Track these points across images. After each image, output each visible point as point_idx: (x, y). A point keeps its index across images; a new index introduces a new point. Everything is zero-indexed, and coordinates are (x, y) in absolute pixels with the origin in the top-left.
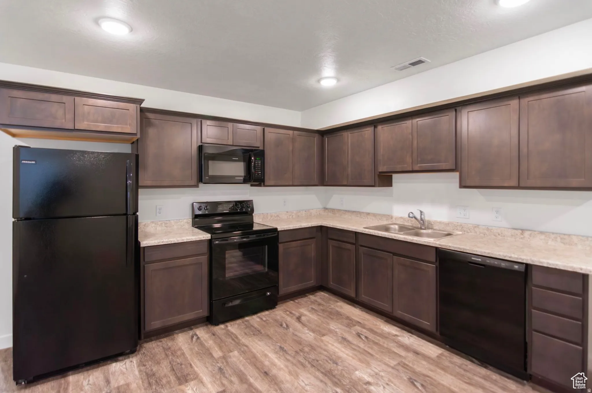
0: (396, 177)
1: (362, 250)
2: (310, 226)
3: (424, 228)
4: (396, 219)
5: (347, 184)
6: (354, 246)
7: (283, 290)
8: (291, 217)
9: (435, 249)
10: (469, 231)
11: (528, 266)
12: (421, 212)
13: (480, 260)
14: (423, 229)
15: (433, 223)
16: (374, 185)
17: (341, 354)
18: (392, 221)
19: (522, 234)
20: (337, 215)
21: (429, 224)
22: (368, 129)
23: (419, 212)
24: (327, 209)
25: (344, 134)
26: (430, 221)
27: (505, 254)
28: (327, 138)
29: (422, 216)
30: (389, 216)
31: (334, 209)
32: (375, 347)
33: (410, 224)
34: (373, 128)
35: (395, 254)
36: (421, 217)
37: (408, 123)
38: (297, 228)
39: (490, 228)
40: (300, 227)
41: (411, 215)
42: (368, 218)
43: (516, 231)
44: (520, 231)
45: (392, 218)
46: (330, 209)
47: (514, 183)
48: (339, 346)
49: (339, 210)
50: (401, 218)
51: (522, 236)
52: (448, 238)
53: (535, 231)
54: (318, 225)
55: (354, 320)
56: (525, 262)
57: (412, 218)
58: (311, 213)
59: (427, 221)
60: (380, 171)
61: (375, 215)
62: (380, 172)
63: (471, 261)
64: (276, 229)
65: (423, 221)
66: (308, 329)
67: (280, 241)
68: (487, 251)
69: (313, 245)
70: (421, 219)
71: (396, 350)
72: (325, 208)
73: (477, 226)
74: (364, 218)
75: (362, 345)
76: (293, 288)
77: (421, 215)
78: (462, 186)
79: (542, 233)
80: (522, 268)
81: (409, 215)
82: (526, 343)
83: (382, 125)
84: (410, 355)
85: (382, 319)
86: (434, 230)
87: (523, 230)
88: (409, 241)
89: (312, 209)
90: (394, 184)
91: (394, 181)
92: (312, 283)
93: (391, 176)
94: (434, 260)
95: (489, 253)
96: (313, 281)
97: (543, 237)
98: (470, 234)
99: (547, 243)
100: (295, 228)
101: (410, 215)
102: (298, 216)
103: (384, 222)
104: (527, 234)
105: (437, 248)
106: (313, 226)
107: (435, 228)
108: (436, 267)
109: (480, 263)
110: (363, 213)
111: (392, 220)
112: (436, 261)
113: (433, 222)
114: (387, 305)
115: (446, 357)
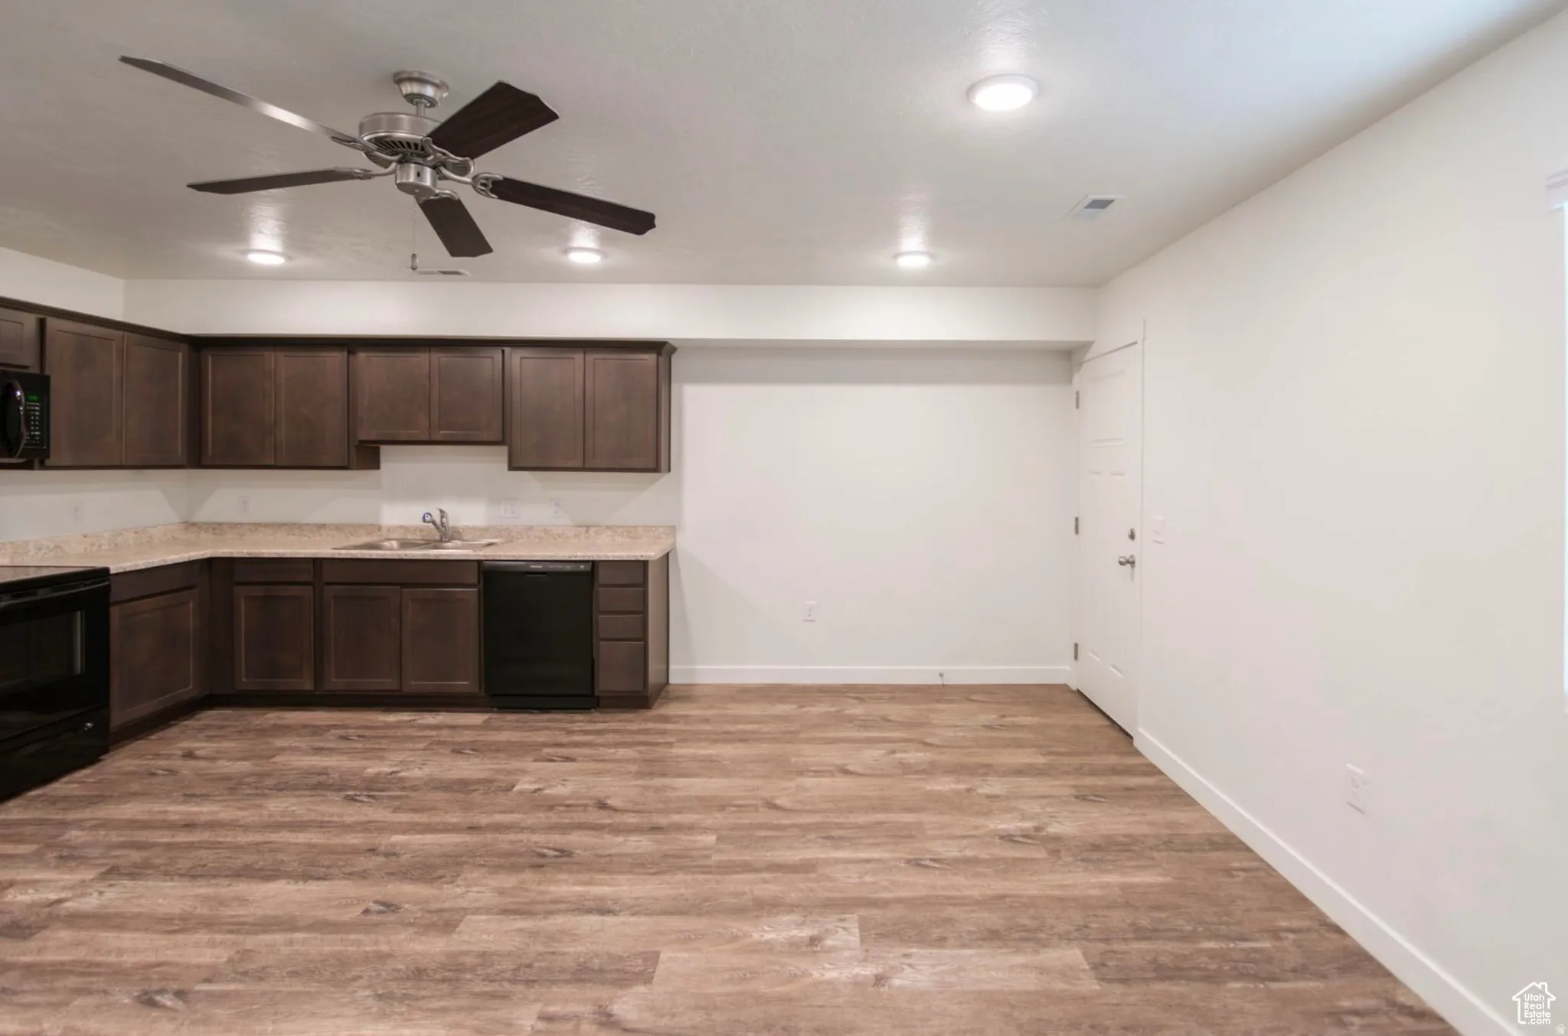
0: (385, 451)
1: (330, 591)
2: (187, 560)
3: (447, 540)
4: (389, 530)
5: (275, 462)
6: (311, 587)
7: (118, 717)
8: (95, 548)
9: (476, 564)
10: (519, 537)
11: (594, 564)
12: (442, 511)
13: (540, 567)
14: (446, 542)
15: (461, 531)
16: (346, 464)
17: (326, 764)
18: (378, 536)
19: (587, 532)
20: (230, 536)
21: (455, 532)
22: (336, 354)
23: (439, 512)
24: (194, 524)
25: (266, 353)
26: (456, 528)
27: (570, 554)
28: (212, 355)
29: (444, 520)
30: (373, 525)
31: (220, 524)
32: (383, 741)
33: (419, 537)
34: (346, 354)
35: (403, 585)
36: (442, 521)
37: (422, 359)
38: (155, 565)
39: (548, 528)
40: (164, 564)
41: (428, 518)
42: (321, 535)
43: (580, 529)
44: (585, 529)
45: (380, 528)
46: (206, 524)
47: (578, 463)
48: (314, 758)
49: (235, 526)
50: (401, 527)
51: (587, 535)
52: (492, 547)
53: (601, 526)
54: (205, 557)
55: (323, 726)
56: (591, 559)
57: (429, 522)
58: (151, 537)
59: (452, 528)
60: (363, 438)
61: (339, 528)
62: (361, 442)
63: (530, 570)
64: (106, 570)
65: (445, 527)
66: (229, 760)
67: (112, 600)
68: (549, 554)
69: (191, 605)
70: (442, 524)
71: (419, 734)
72: (186, 523)
73: (531, 528)
74: (311, 535)
75: (360, 745)
76: (145, 708)
77: (442, 517)
78: (512, 467)
79: (608, 528)
80: (588, 568)
81: (424, 517)
82: (593, 660)
83: (366, 351)
84: (445, 732)
85: (378, 710)
86: (464, 541)
87: (588, 527)
88: (432, 558)
89: (155, 527)
90: (383, 465)
91: (383, 458)
92: (190, 690)
93: (379, 448)
94: (474, 580)
95: (551, 556)
96: (191, 687)
97: (609, 533)
98: (521, 540)
99: (614, 540)
100: (150, 566)
101: (426, 518)
102: (117, 545)
103: (366, 539)
104: (592, 531)
105: (479, 562)
106: (192, 559)
107: (464, 538)
108: (479, 591)
109: (542, 570)
110: (308, 525)
111: (379, 533)
112: (479, 582)
113: (463, 529)
114: (389, 680)
115: (495, 719)
